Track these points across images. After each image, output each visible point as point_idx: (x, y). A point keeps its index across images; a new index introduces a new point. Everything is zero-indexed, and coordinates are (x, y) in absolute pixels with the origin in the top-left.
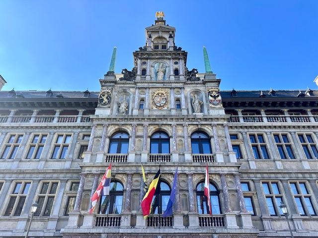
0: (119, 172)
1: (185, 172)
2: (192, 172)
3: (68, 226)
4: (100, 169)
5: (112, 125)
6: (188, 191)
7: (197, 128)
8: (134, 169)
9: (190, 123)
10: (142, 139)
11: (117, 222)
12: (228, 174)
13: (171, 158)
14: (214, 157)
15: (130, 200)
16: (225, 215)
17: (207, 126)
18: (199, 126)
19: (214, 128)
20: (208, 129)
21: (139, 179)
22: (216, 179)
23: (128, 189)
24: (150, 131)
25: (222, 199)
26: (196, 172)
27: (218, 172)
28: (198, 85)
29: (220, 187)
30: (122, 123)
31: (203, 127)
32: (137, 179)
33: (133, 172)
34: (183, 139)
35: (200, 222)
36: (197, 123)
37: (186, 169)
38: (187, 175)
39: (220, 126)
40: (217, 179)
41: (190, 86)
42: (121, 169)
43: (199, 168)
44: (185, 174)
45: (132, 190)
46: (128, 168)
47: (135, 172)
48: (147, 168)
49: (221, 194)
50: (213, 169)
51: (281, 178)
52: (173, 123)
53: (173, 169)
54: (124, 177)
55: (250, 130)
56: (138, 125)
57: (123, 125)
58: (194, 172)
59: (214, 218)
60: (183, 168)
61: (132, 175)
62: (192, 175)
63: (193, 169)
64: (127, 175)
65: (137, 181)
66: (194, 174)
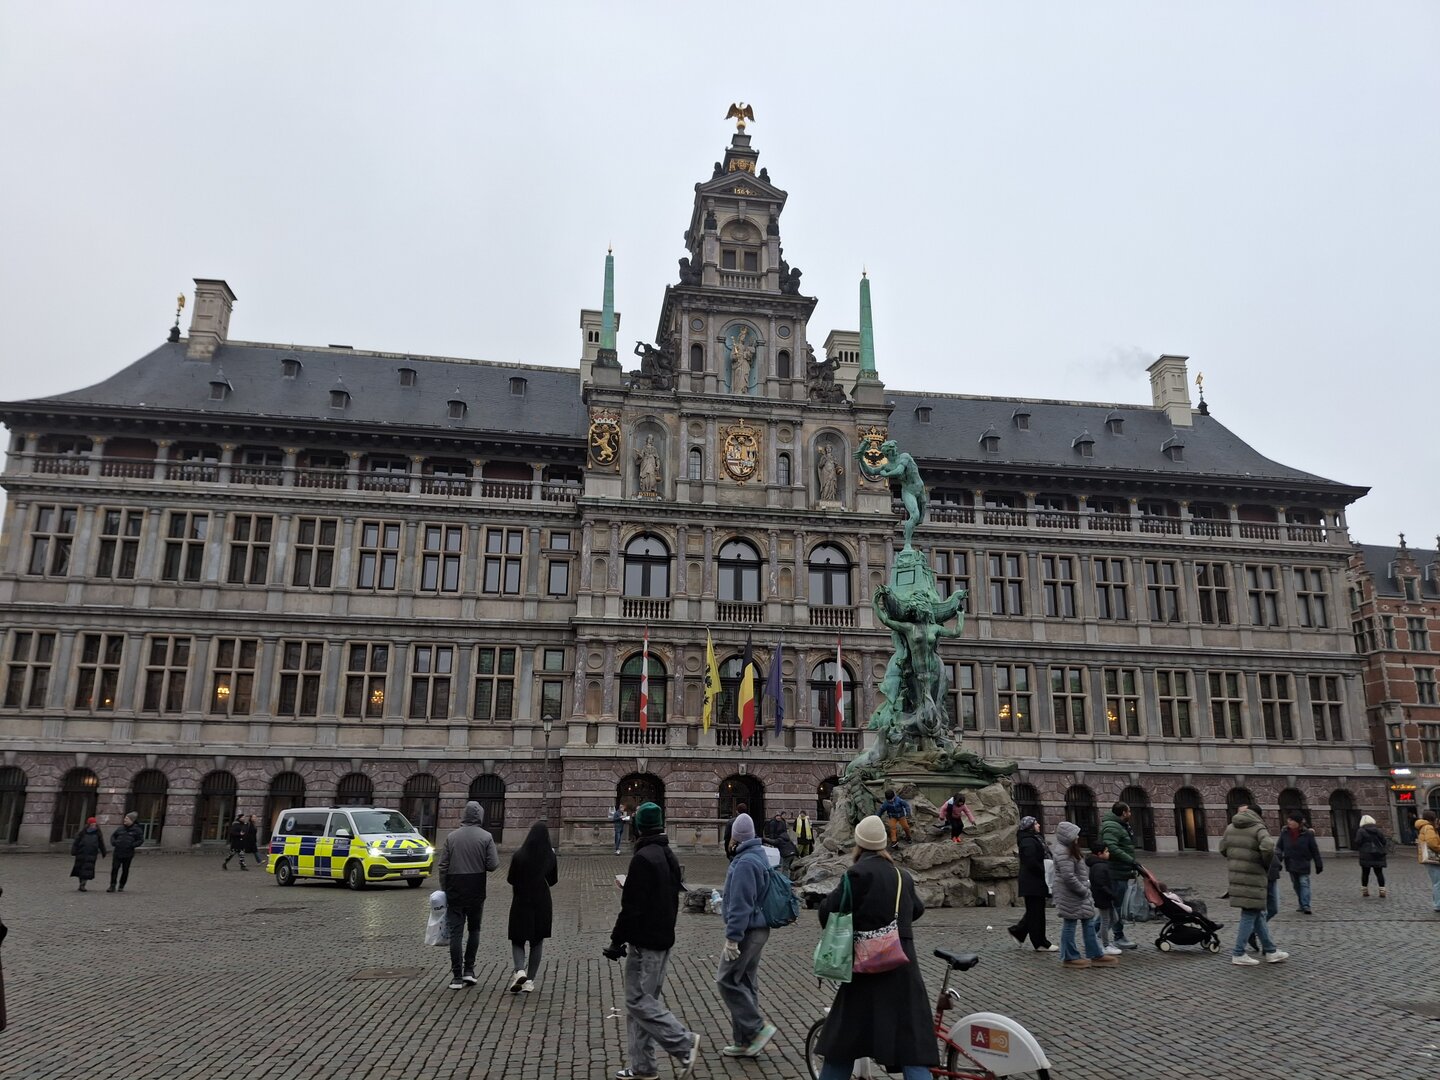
0: (657, 640)
1: (793, 645)
2: (806, 645)
3: (569, 743)
4: (616, 632)
5: (627, 522)
6: (795, 682)
7: (824, 539)
8: (688, 634)
9: (811, 529)
10: (700, 563)
11: (659, 736)
12: (877, 652)
13: (764, 611)
14: (855, 612)
15: (683, 697)
16: (861, 731)
17: (847, 537)
18: (831, 538)
19: (863, 543)
20: (849, 544)
21: (697, 655)
22: (854, 659)
23: (677, 675)
24: (718, 541)
25: (859, 700)
26: (815, 646)
27: (858, 647)
28: (837, 416)
29: (858, 678)
30: (653, 519)
31: (839, 540)
32: (693, 654)
33: (685, 641)
34: (792, 567)
35: (814, 740)
36: (827, 529)
37: (796, 638)
38: (795, 651)
39: (876, 539)
40: (856, 659)
41: (818, 415)
42: (661, 633)
43: (822, 639)
44: (793, 648)
45: (687, 678)
46: (675, 634)
47: (690, 641)
48: (716, 635)
49: (859, 691)
50: (849, 643)
51: (981, 658)
52: (771, 526)
53: (768, 637)
54: (667, 649)
55: (942, 543)
56: (691, 526)
57: (656, 524)
58: (812, 646)
59: (841, 735)
60: (790, 638)
61: (684, 646)
62: (807, 651)
63: (808, 639)
64: (673, 646)
65: (693, 658)
66: (812, 649)
